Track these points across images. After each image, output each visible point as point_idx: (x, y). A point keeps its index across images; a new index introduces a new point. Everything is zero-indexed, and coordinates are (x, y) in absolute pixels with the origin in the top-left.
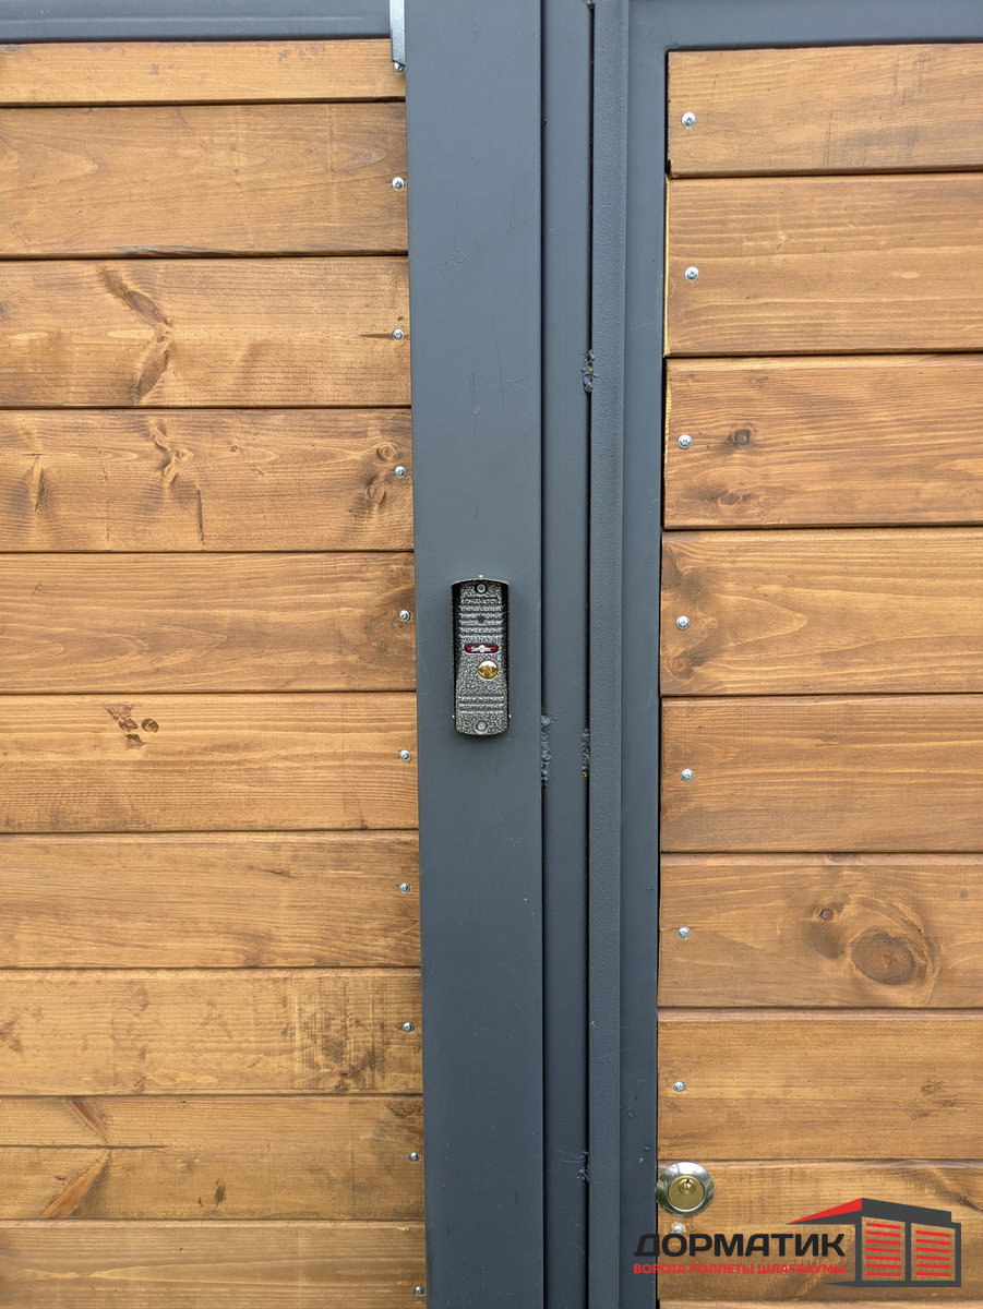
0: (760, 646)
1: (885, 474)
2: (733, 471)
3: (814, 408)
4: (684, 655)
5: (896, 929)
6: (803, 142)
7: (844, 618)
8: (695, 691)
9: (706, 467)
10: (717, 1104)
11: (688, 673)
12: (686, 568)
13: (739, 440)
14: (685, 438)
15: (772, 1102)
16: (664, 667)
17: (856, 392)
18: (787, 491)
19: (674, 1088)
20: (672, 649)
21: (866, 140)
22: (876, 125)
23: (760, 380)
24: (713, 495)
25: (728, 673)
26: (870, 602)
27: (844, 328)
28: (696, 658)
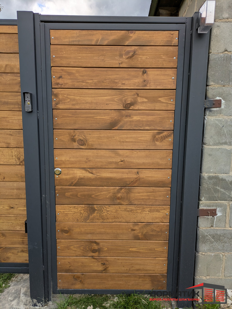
0: (64, 103)
1: (78, 82)
2: (60, 81)
3: (69, 74)
4: (55, 104)
5: (82, 139)
6: (66, 41)
7: (74, 100)
8: (56, 108)
9: (57, 80)
10: (61, 161)
11: (56, 106)
12: (55, 93)
13: (60, 77)
14: (54, 77)
15: (68, 160)
16: (53, 105)
17: (74, 72)
18: (66, 84)
19: (56, 159)
20: (54, 103)
21: (73, 41)
22: (75, 39)
23: (62, 70)
24: (58, 84)
25: (61, 106)
26: (77, 98)
27: (72, 64)
28: (57, 104)
